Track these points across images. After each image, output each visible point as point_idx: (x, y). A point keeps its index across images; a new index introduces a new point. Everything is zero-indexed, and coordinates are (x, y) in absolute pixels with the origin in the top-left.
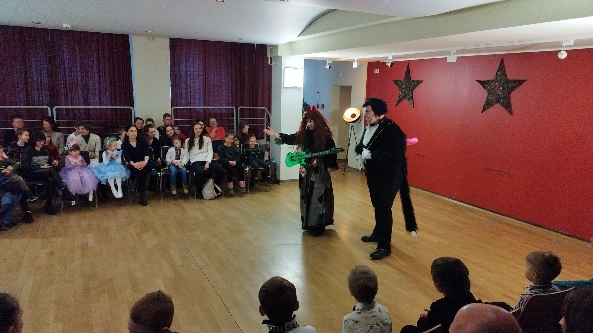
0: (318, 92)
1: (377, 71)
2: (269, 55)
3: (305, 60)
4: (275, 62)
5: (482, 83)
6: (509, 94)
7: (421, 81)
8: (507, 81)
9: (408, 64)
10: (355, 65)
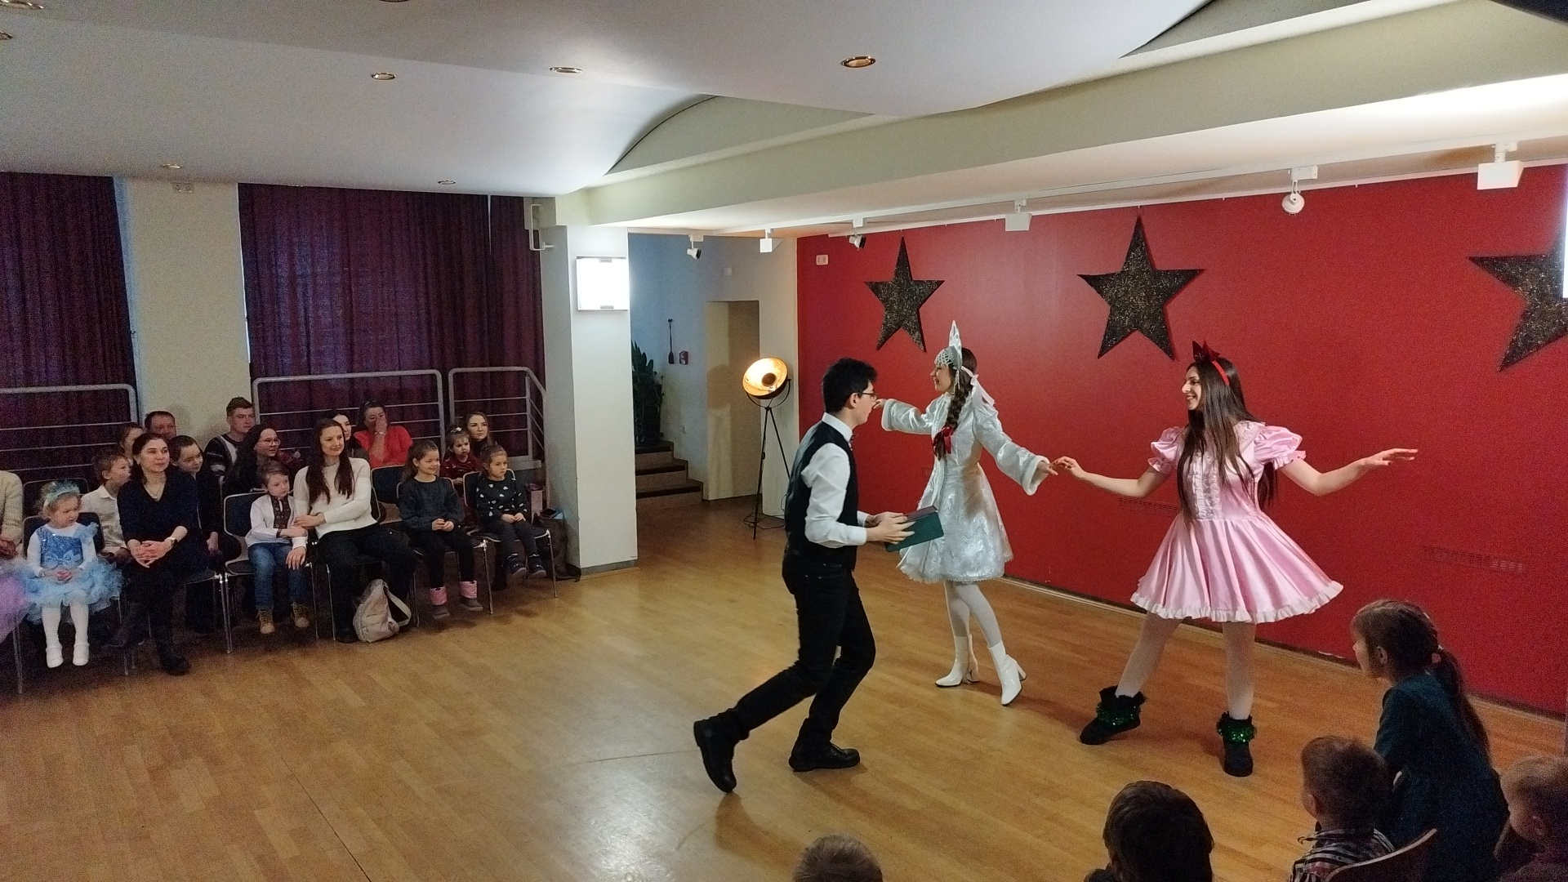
0: (670, 321)
1: (822, 260)
2: (530, 225)
3: (629, 234)
4: (548, 244)
5: (1092, 280)
6: (1162, 306)
7: (940, 283)
8: (1157, 275)
9: (903, 238)
10: (766, 246)
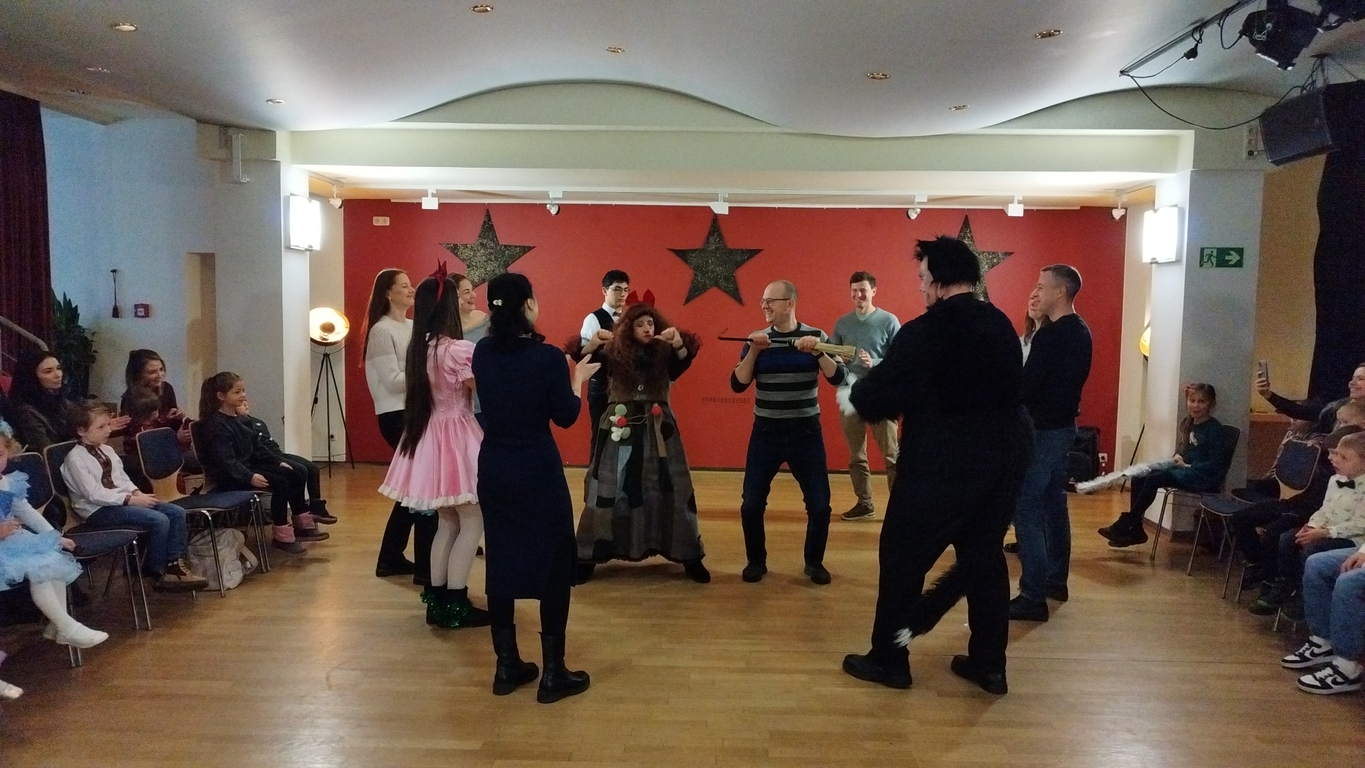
0: (114, 271)
1: (382, 221)
4: (249, 177)
5: (682, 254)
6: (733, 271)
7: (530, 248)
9: (487, 211)
10: (430, 204)
